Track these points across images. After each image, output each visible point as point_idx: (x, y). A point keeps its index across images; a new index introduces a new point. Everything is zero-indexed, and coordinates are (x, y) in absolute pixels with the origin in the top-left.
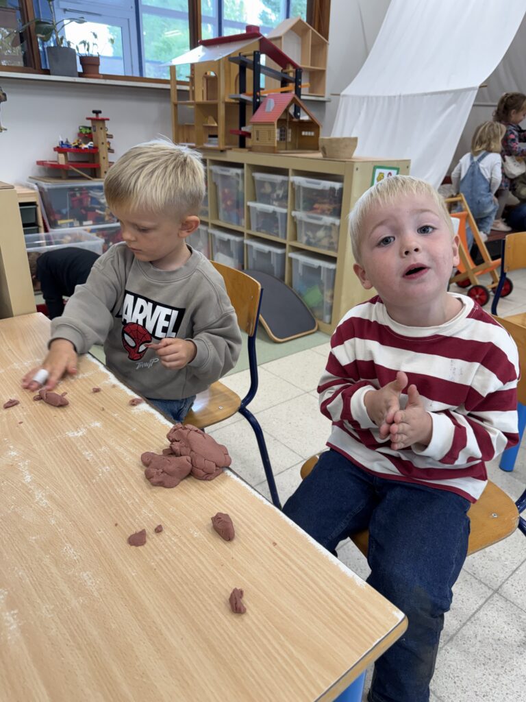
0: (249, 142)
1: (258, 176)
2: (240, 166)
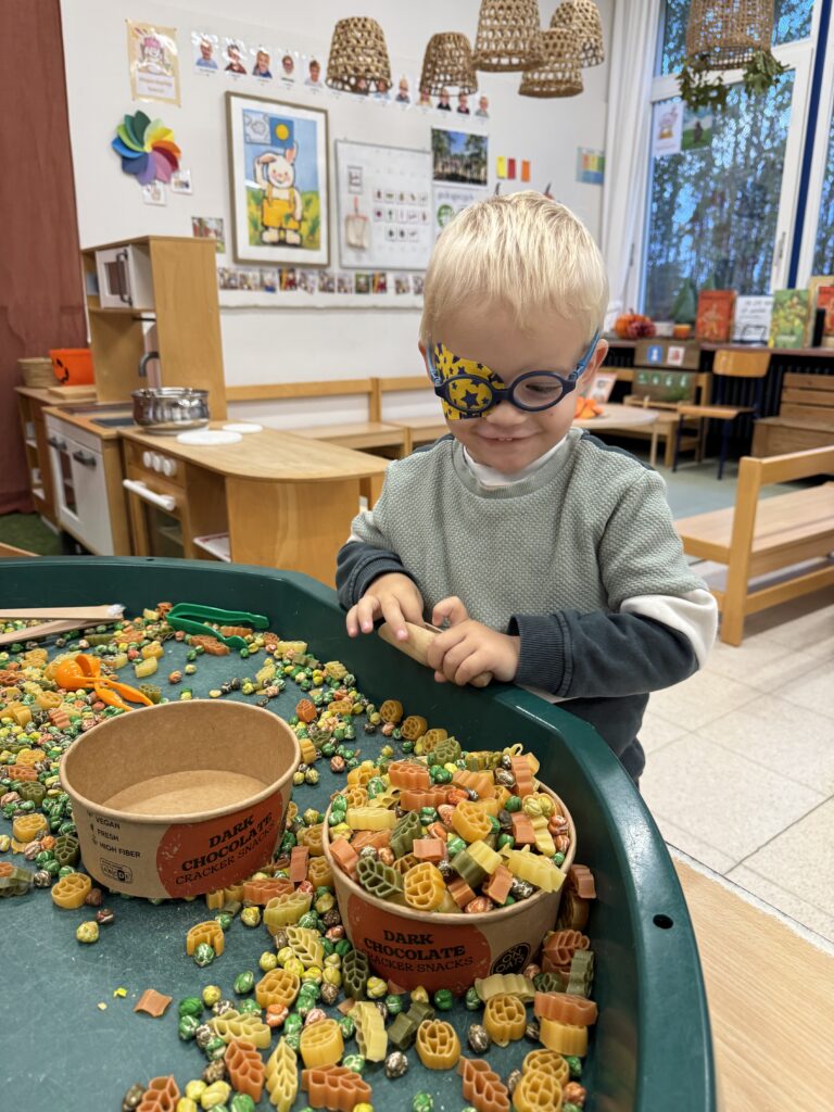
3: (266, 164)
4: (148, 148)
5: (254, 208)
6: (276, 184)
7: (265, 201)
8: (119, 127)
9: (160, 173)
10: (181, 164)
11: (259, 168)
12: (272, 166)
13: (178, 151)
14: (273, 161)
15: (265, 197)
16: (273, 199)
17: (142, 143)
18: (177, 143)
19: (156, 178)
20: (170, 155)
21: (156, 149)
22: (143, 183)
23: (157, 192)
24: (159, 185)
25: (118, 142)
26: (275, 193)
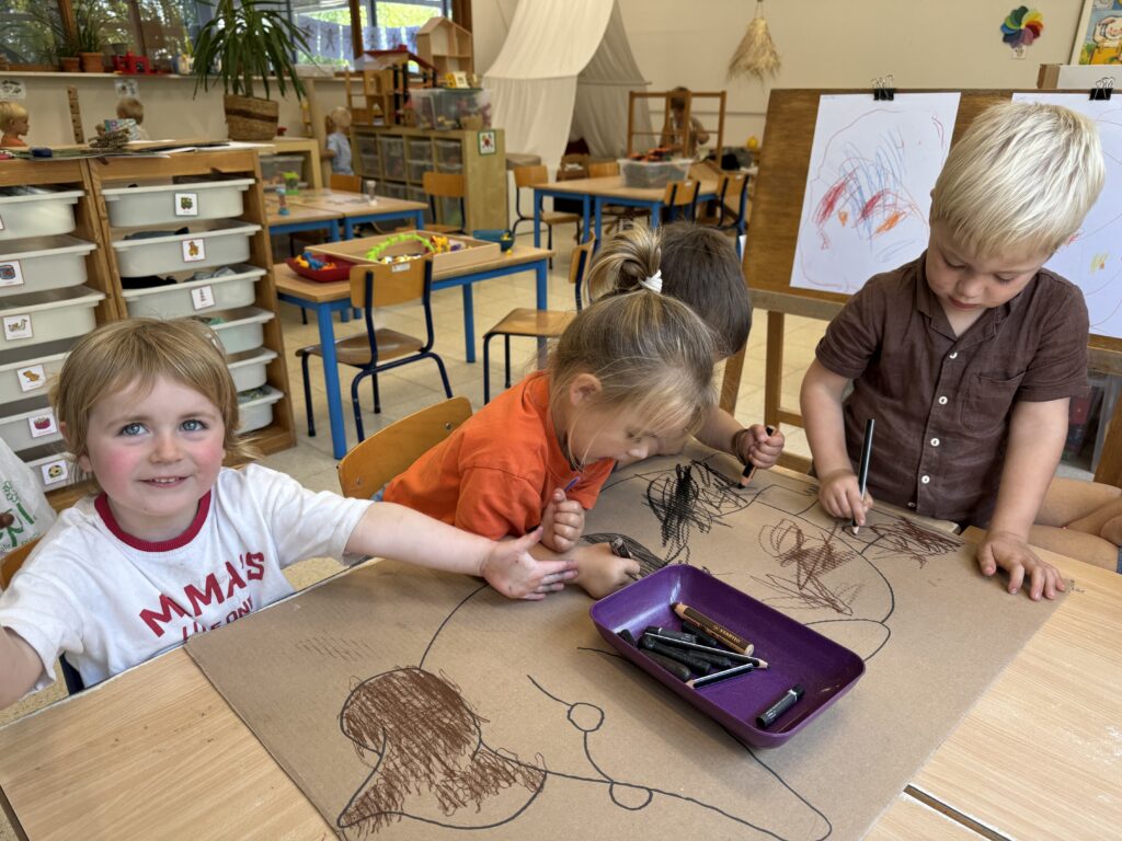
0: (402, 120)
1: (413, 143)
2: (399, 136)
3: (1107, 25)
4: (1023, 27)
5: (1086, 54)
6: (1110, 37)
7: (1096, 50)
8: (1006, 20)
9: (1027, 40)
10: (1042, 33)
11: (1098, 28)
12: (1110, 26)
13: (1041, 26)
14: (1113, 21)
15: (1097, 47)
16: (1104, 47)
17: (1020, 24)
18: (1043, 23)
19: (1023, 41)
20: (1035, 30)
21: (1028, 26)
22: (1013, 47)
23: (1022, 52)
24: (1024, 47)
25: (1004, 27)
26: (1107, 44)
